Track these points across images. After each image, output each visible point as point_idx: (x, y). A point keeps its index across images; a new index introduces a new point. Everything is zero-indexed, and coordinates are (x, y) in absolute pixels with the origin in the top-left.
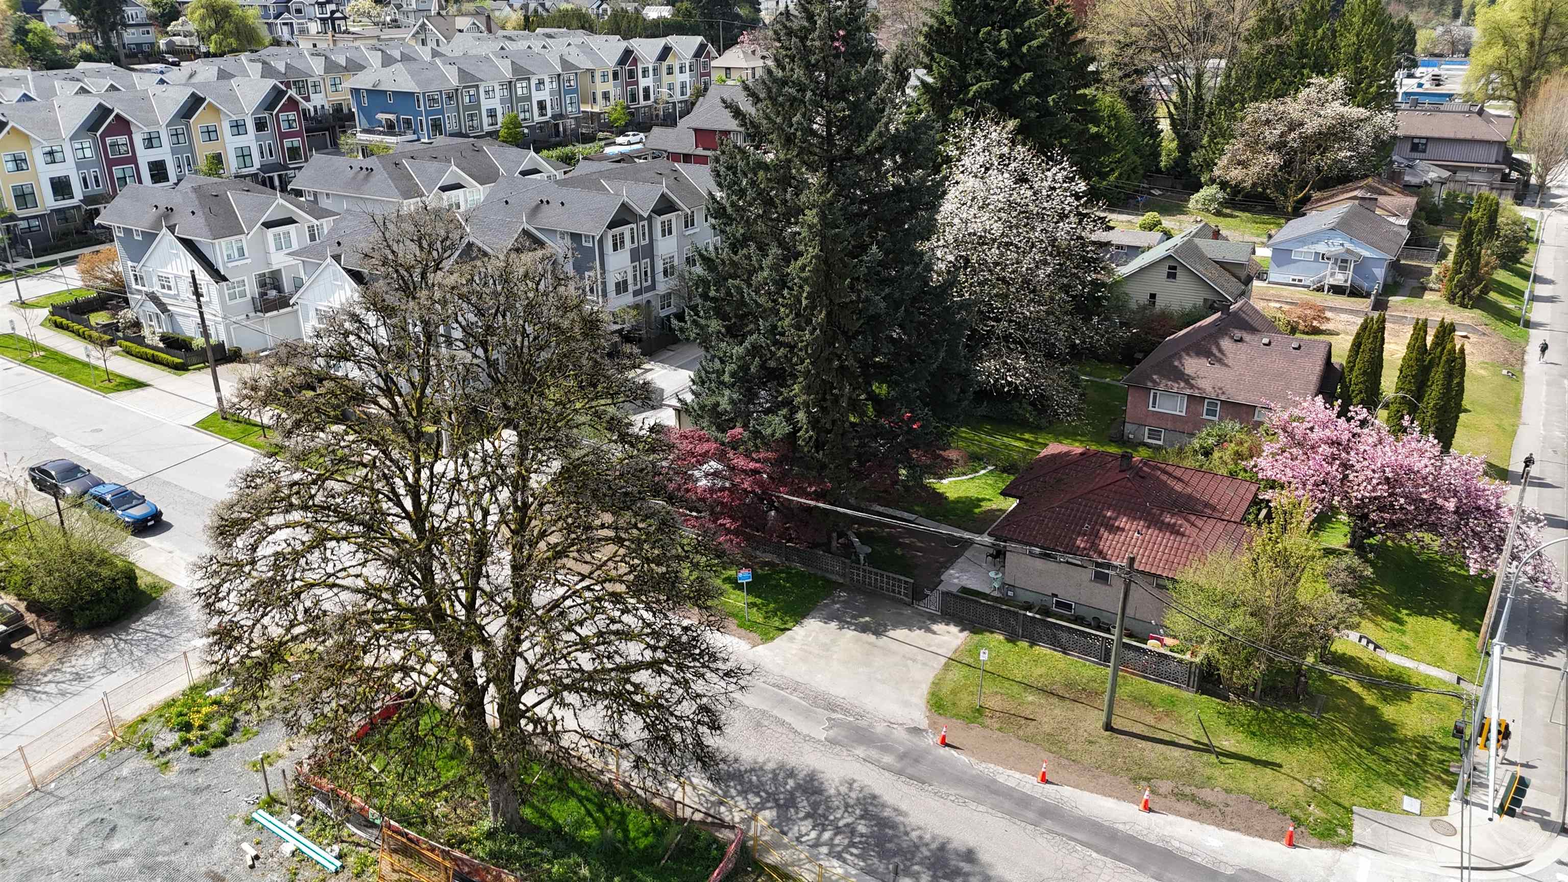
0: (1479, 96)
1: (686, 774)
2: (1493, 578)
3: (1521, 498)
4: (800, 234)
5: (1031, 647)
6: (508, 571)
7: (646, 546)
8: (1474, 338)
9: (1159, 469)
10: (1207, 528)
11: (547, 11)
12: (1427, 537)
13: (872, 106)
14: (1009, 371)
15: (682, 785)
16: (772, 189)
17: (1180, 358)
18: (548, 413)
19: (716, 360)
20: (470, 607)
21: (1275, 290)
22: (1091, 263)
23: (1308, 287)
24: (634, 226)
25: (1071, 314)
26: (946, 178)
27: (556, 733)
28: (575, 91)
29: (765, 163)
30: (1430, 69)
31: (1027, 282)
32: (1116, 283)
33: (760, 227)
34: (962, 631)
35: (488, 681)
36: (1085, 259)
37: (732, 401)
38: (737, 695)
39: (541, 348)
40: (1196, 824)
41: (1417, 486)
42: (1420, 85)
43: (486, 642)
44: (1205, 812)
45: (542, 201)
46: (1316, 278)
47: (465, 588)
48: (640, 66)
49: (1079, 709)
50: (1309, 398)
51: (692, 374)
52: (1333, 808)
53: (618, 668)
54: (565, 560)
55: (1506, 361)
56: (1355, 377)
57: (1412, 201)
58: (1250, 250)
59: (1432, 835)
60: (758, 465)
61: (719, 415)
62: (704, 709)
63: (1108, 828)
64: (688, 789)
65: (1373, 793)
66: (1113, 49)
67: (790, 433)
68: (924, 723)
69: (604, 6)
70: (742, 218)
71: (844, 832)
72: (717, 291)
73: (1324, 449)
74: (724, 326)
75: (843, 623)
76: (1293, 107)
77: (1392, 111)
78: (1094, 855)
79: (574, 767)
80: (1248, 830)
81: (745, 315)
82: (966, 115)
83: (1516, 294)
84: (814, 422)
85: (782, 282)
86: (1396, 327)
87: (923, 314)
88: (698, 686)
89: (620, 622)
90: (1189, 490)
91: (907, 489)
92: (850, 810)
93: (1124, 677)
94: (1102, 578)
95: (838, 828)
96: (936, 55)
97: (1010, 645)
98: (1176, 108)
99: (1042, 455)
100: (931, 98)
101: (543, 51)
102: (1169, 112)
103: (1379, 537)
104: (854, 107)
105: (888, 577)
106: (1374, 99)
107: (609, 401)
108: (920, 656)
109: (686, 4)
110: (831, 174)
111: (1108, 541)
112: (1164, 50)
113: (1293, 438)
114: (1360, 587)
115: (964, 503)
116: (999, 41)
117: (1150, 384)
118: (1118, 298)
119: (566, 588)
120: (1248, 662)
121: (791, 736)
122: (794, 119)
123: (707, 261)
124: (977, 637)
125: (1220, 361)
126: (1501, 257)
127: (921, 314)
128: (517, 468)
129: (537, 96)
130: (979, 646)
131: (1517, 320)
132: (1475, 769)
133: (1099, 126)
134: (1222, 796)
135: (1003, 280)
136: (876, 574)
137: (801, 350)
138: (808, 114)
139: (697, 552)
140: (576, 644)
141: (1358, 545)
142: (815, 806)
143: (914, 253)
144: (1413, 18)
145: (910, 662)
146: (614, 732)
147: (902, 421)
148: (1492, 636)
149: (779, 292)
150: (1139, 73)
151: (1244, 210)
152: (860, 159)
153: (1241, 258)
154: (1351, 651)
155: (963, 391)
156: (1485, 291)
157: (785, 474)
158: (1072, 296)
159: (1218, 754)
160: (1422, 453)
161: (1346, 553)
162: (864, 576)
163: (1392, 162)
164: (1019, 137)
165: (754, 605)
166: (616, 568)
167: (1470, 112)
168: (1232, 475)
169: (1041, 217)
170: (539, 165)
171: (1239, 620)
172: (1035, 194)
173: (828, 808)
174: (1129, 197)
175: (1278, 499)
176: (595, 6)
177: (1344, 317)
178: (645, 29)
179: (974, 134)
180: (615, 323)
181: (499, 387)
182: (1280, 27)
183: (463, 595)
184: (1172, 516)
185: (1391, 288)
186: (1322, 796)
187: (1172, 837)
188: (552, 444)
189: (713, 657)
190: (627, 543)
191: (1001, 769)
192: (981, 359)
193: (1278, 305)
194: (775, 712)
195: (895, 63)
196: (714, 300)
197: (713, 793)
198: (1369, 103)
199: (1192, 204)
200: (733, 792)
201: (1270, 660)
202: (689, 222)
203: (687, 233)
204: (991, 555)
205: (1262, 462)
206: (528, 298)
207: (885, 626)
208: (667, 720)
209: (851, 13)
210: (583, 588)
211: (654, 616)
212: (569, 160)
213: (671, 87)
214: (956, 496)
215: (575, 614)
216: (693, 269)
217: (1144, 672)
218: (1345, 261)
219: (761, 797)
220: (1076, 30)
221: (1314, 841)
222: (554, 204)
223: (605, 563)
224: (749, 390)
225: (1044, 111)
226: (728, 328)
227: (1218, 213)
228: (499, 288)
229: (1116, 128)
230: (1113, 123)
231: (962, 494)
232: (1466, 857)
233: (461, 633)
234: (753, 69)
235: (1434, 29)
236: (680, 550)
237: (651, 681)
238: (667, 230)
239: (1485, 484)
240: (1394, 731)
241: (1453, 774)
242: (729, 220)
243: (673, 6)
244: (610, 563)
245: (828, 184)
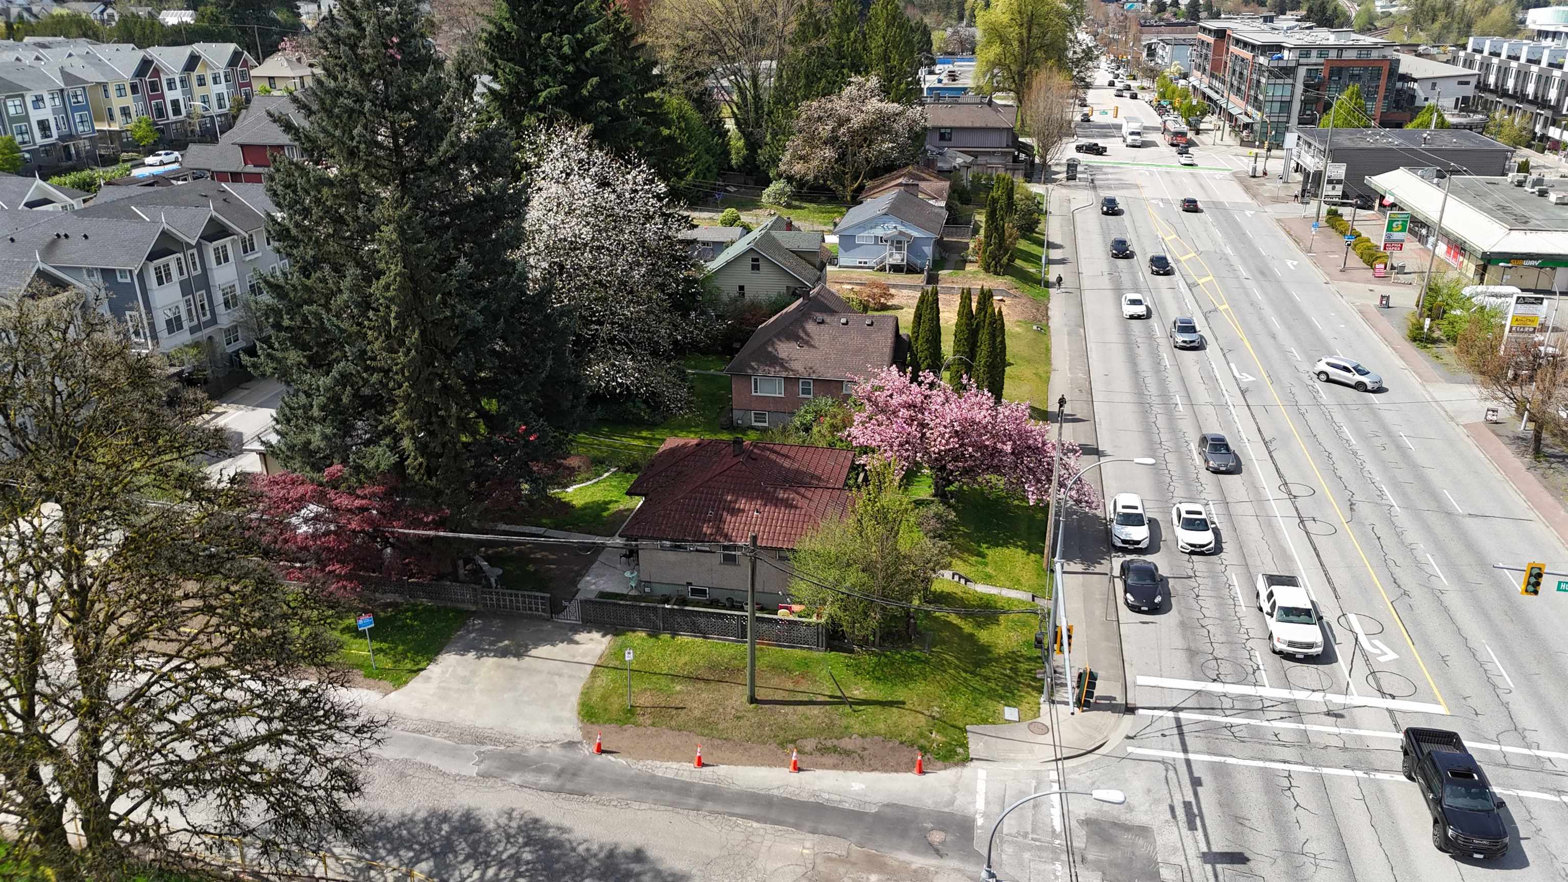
0: (986, 89)
1: (326, 846)
2: (1048, 504)
3: (1060, 434)
4: (378, 252)
5: (673, 638)
6: (71, 666)
7: (244, 610)
8: (1008, 301)
9: (768, 449)
10: (816, 498)
11: (36, 16)
12: (993, 478)
13: (439, 115)
14: (618, 372)
15: (323, 859)
16: (340, 205)
17: (773, 344)
18: (97, 479)
19: (301, 394)
20: (28, 716)
21: (845, 274)
22: (680, 261)
23: (873, 268)
24: (181, 255)
25: (670, 311)
26: (529, 186)
27: (161, 838)
28: (85, 108)
29: (329, 179)
30: (946, 66)
31: (623, 283)
32: (707, 278)
33: (333, 247)
34: (604, 636)
35: (65, 797)
36: (675, 258)
37: (325, 437)
38: (374, 751)
39: (79, 406)
40: (841, 772)
41: (980, 435)
42: (940, 81)
43: (55, 753)
44: (847, 760)
45: (58, 236)
46: (878, 260)
47: (19, 695)
48: (164, 78)
49: (724, 688)
50: (885, 369)
51: (273, 412)
52: (951, 731)
53: (228, 750)
54: (144, 643)
55: (1035, 318)
56: (920, 346)
57: (946, 184)
58: (820, 238)
59: (1030, 737)
60: (364, 502)
61: (312, 454)
62: (338, 773)
63: (764, 796)
64: (330, 861)
65: (980, 710)
66: (672, 53)
67: (396, 464)
68: (577, 735)
69: (110, 11)
70: (310, 238)
71: (509, 864)
72: (291, 319)
73: (903, 412)
74: (304, 357)
75: (481, 652)
76: (839, 104)
77: (920, 105)
78: (755, 825)
79: (189, 870)
80: (886, 767)
81: (328, 343)
82: (540, 121)
83: (1034, 259)
84: (422, 448)
85: (366, 304)
86: (947, 297)
87: (524, 324)
88: (327, 750)
89: (223, 699)
90: (796, 465)
91: (531, 503)
92: (512, 840)
93: (761, 649)
94: (730, 560)
95: (502, 861)
96: (499, 62)
97: (653, 640)
98: (738, 109)
99: (660, 450)
100: (500, 105)
101: (36, 63)
102: (733, 112)
103: (956, 484)
104: (420, 116)
105: (523, 596)
106: (904, 95)
107: (175, 455)
108: (566, 670)
109: (210, 9)
110: (404, 187)
111: (731, 524)
112: (719, 52)
113: (877, 406)
114: (948, 530)
115: (591, 508)
116: (562, 47)
117: (750, 371)
118: (710, 292)
119: (150, 674)
120: (866, 615)
121: (440, 779)
122: (355, 132)
123: (275, 288)
124: (621, 639)
125: (807, 343)
126: (1020, 228)
127: (521, 324)
128: (67, 547)
129: (35, 116)
130: (623, 648)
131: (1038, 282)
132: (1055, 672)
133: (670, 128)
134: (859, 741)
135: (600, 283)
136: (511, 595)
137: (397, 373)
138: (370, 126)
139: (306, 607)
140: (172, 734)
141: (941, 494)
142: (474, 845)
143: (505, 263)
144: (927, 20)
145: (556, 678)
146: (232, 822)
147: (518, 435)
148: (1054, 556)
149: (364, 314)
150: (701, 75)
151: (811, 201)
152: (433, 170)
153: (813, 246)
154: (947, 589)
155: (576, 397)
156: (1012, 259)
157: (396, 507)
158: (668, 294)
159: (851, 704)
160: (981, 405)
161: (933, 502)
162: (498, 600)
163: (926, 151)
164: (595, 142)
165: (381, 650)
166: (209, 641)
167: (981, 103)
168: (831, 446)
169: (628, 219)
170: (50, 193)
171: (854, 577)
172: (618, 197)
173: (489, 844)
174: (707, 195)
175: (869, 461)
176: (98, 11)
177: (905, 292)
178: (165, 36)
179: (550, 139)
180: (172, 365)
181: (30, 456)
182: (818, 31)
183: (16, 705)
184: (785, 490)
185: (939, 263)
186: (941, 723)
187: (820, 790)
188: (108, 513)
189: (341, 716)
190: (219, 611)
191: (658, 763)
192: (589, 363)
193: (849, 287)
194: (419, 759)
195: (459, 69)
196: (288, 329)
197: (359, 859)
198: (901, 98)
199: (764, 199)
200: (383, 852)
201: (883, 609)
202: (248, 246)
203: (248, 259)
204: (625, 556)
205: (854, 431)
206: (53, 350)
207: (526, 646)
208: (295, 794)
209: (403, 20)
210: (171, 670)
211: (264, 684)
212: (88, 187)
213: (205, 99)
214: (582, 502)
215: (165, 701)
216: (259, 298)
217: (778, 642)
218: (899, 242)
219: (414, 850)
220: (635, 35)
221: (939, 764)
222: (76, 237)
223: (195, 637)
224: (344, 422)
225: (616, 116)
226: (310, 359)
227: (789, 206)
228: (15, 340)
229: (687, 129)
230: (683, 125)
231: (588, 499)
232: (1058, 749)
233: (21, 749)
234: (301, 78)
235: (944, 30)
236: (285, 607)
237: (271, 756)
238: (222, 257)
239: (1034, 426)
240: (990, 652)
241: (1040, 680)
242: (296, 242)
243: (195, 10)
244: (201, 636)
245: (403, 198)
